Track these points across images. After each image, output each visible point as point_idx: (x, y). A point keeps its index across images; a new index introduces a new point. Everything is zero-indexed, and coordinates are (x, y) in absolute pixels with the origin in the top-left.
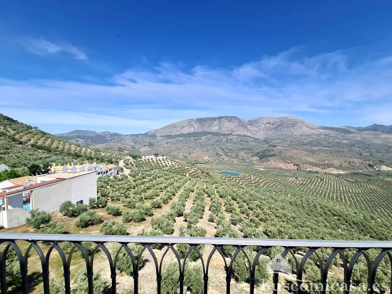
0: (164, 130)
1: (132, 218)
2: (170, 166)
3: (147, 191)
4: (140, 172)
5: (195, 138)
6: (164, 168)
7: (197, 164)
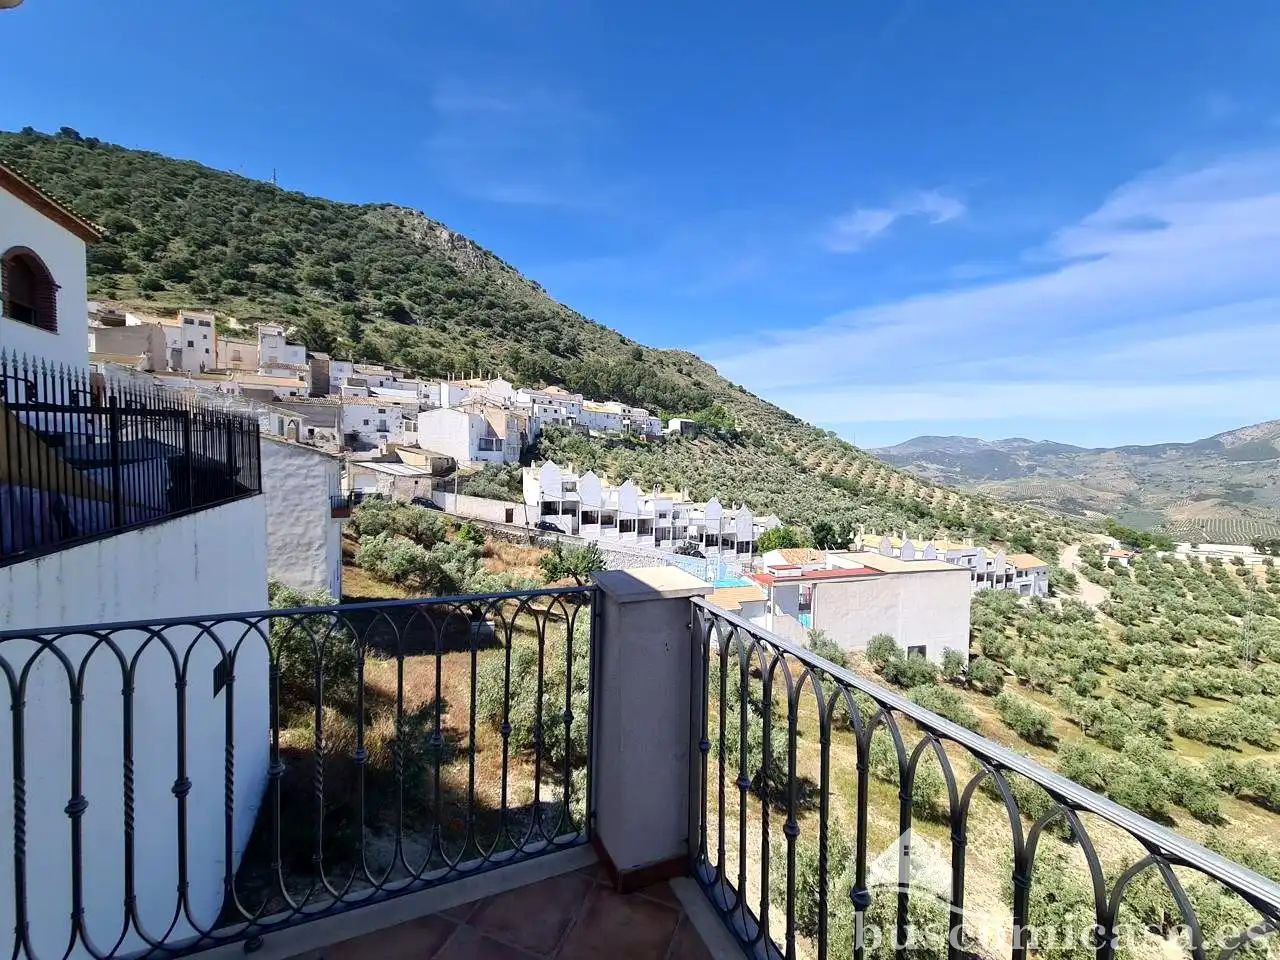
1: (1103, 783)
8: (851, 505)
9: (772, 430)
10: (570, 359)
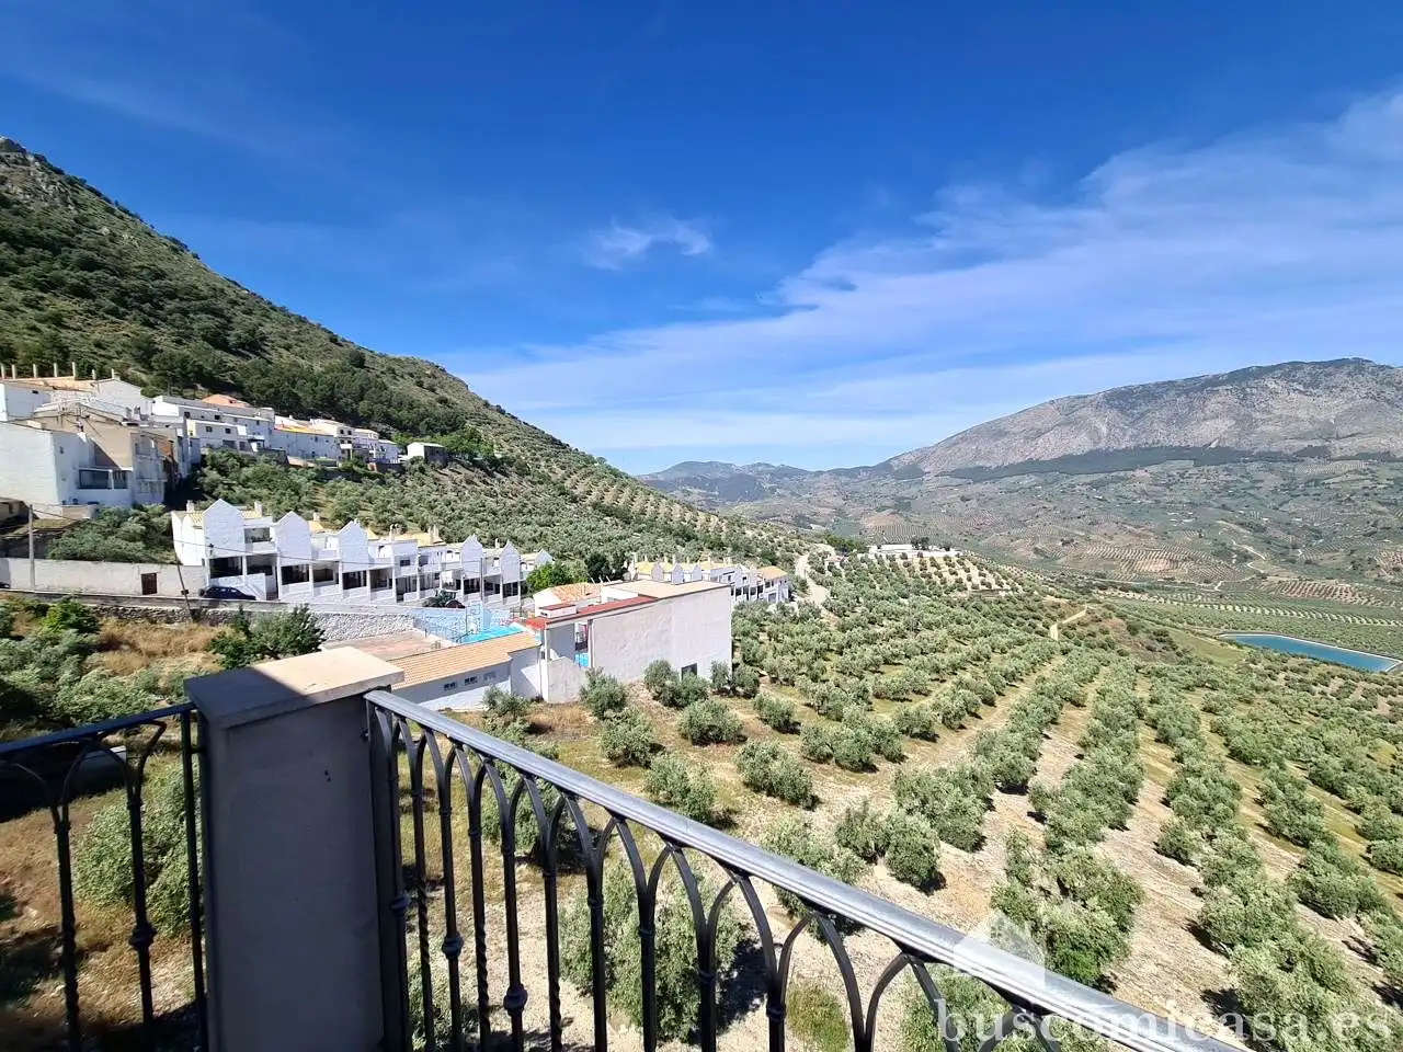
0: (955, 449)
2: (975, 587)
3: (883, 668)
4: (861, 600)
5: (1095, 477)
6: (952, 595)
7: (1103, 588)
8: (624, 533)
9: (538, 456)
10: (248, 358)
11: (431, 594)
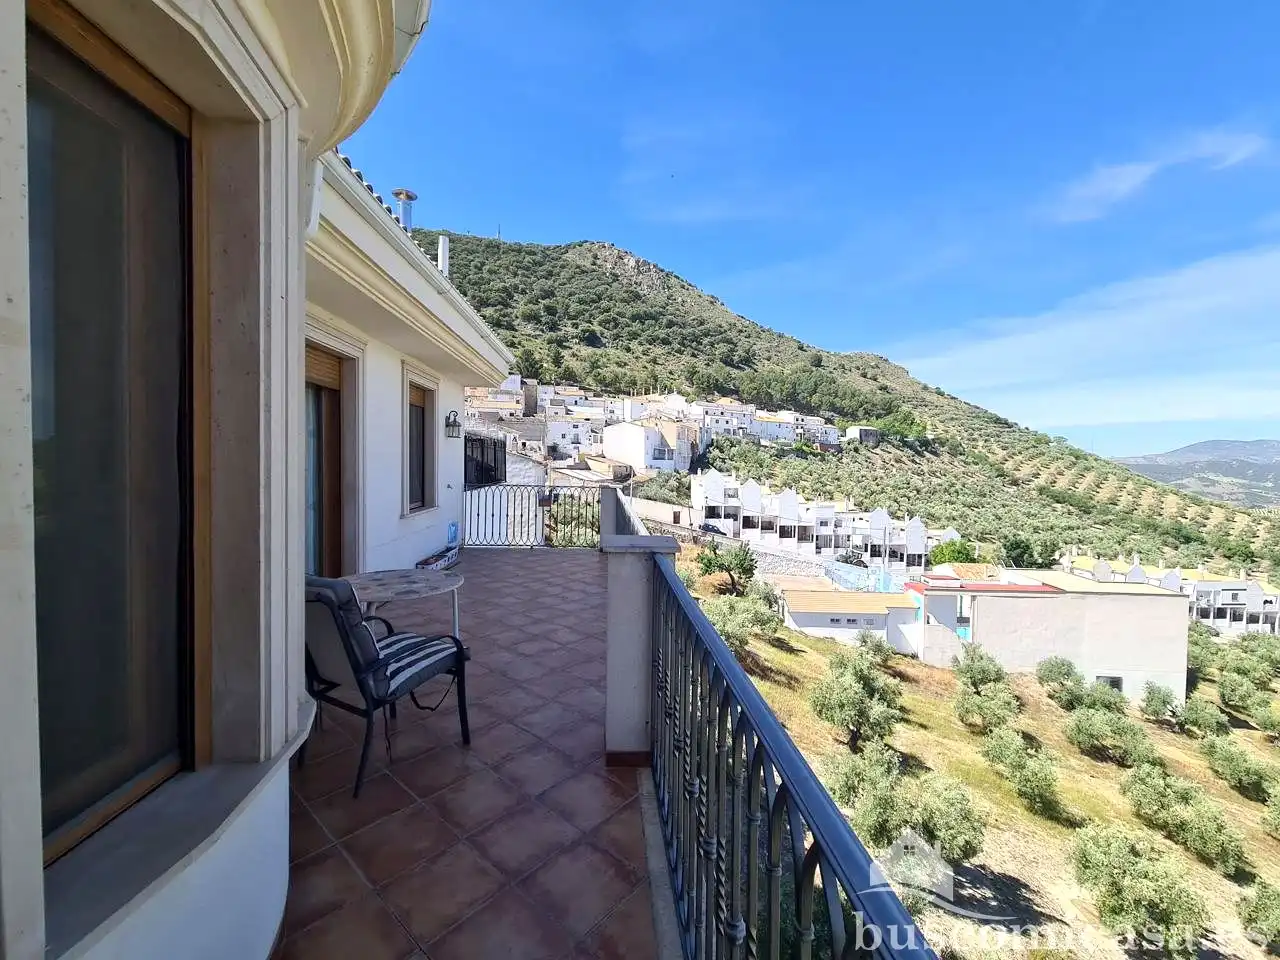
9: (976, 436)
10: (743, 369)
11: (842, 551)
